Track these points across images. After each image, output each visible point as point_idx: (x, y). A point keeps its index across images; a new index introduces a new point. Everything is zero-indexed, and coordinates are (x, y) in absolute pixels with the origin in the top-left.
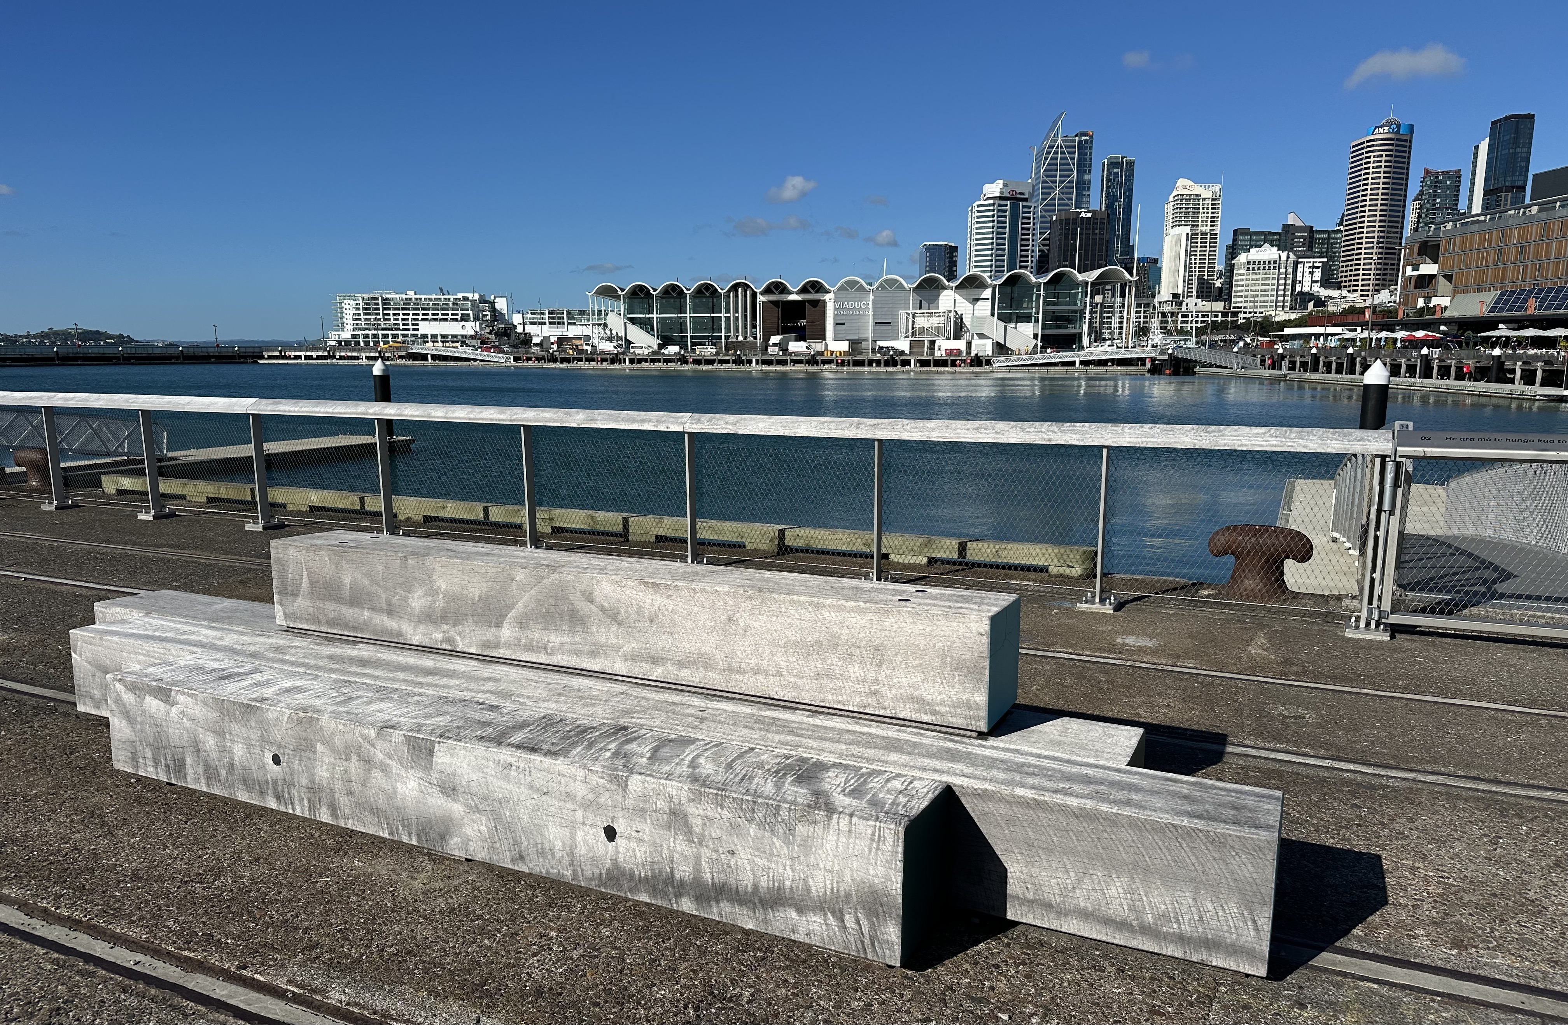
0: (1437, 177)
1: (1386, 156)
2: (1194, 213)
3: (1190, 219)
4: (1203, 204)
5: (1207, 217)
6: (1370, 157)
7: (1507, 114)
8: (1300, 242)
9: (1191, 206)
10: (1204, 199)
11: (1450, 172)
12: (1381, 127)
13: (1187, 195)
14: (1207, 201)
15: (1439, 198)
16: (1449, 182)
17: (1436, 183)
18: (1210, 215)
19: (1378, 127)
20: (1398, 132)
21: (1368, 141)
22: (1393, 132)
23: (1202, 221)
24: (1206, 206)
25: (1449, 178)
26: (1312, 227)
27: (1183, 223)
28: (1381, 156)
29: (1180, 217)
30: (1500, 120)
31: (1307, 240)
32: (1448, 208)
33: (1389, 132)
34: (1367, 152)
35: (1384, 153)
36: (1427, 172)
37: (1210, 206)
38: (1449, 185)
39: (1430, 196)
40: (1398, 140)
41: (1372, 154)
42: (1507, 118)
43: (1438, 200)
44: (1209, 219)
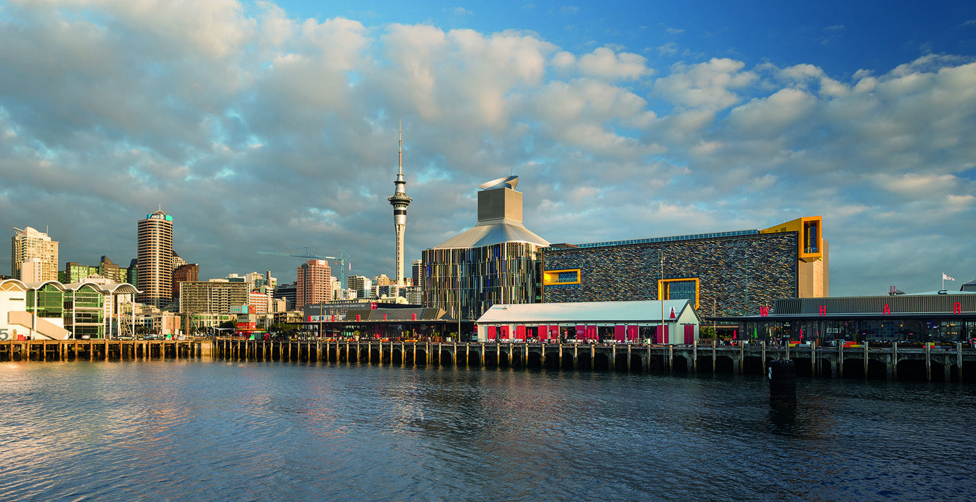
1: (160, 231)
2: (40, 250)
3: (37, 253)
4: (45, 245)
8: (111, 274)
9: (37, 245)
10: (45, 242)
13: (33, 238)
14: (47, 244)
20: (165, 219)
21: (149, 221)
22: (162, 219)
23: (45, 256)
24: (47, 246)
27: (33, 255)
28: (157, 231)
33: (160, 218)
34: (149, 228)
35: (159, 229)
40: (165, 223)
41: (152, 229)
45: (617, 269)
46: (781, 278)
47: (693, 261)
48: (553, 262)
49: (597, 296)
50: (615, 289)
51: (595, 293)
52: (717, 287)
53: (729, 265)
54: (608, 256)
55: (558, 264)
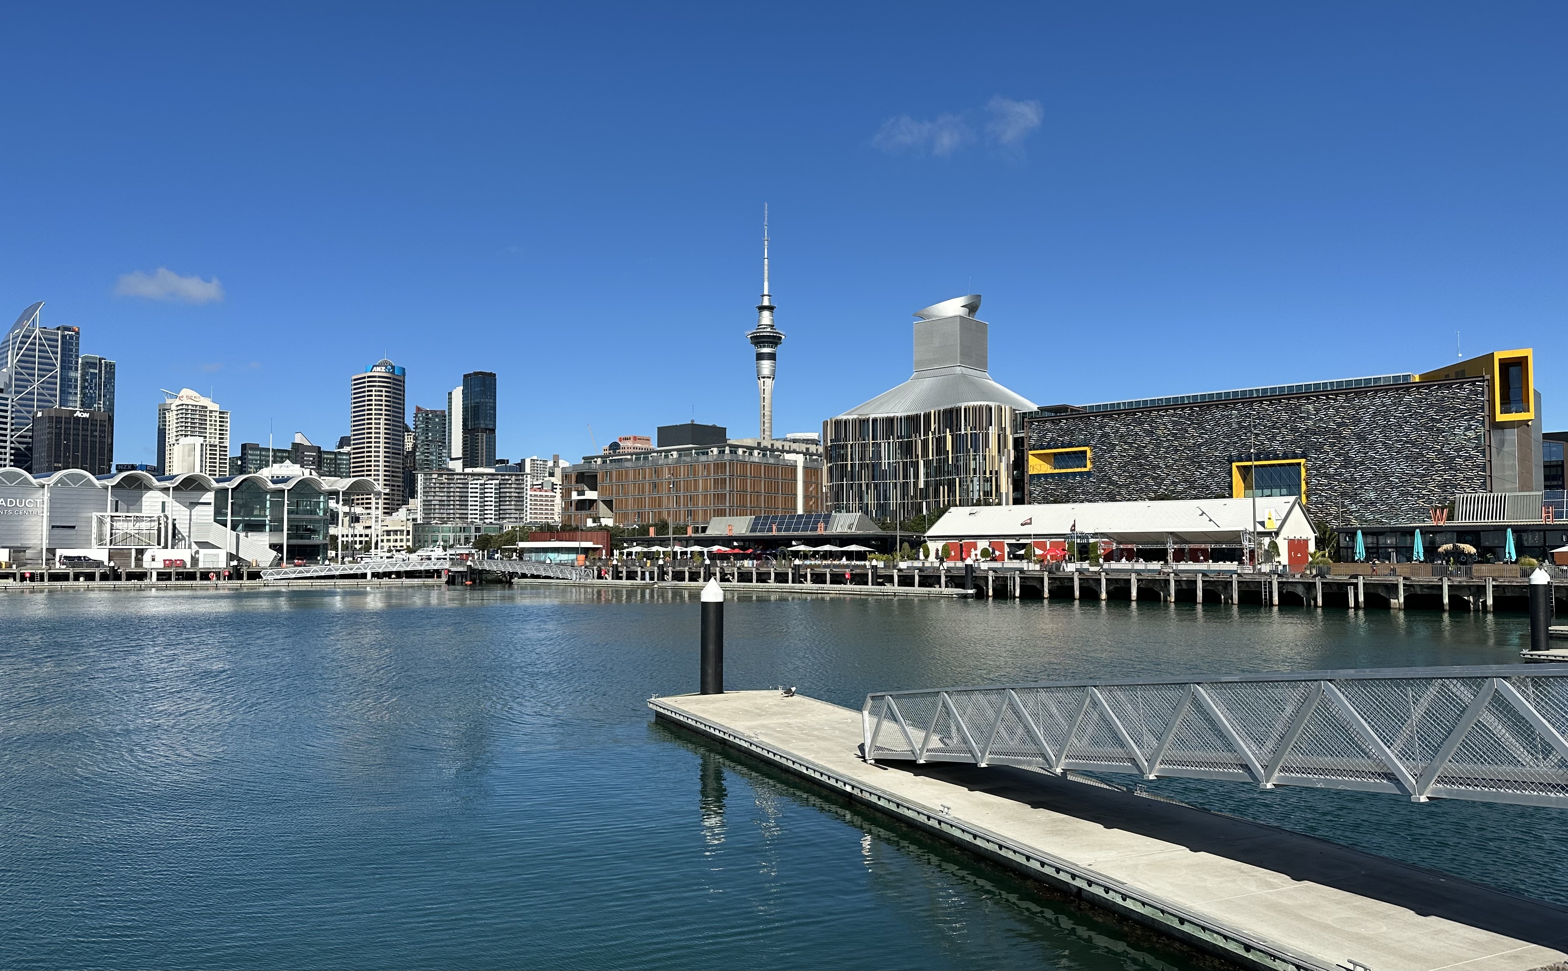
0: (427, 415)
1: (386, 392)
2: (201, 424)
3: (197, 429)
4: (211, 416)
5: (216, 430)
6: (371, 391)
7: (476, 371)
8: (310, 461)
9: (197, 416)
10: (211, 412)
11: (437, 411)
12: (378, 366)
13: (192, 406)
14: (214, 414)
15: (431, 432)
16: (437, 420)
17: (427, 420)
18: (218, 428)
19: (376, 366)
20: (393, 373)
21: (369, 377)
22: (389, 372)
23: (211, 433)
24: (213, 418)
25: (437, 416)
26: (319, 448)
27: (189, 433)
28: (382, 391)
29: (186, 427)
30: (470, 375)
31: (317, 459)
32: (439, 442)
33: (386, 372)
34: (368, 386)
35: (384, 389)
36: (418, 409)
37: (218, 419)
38: (437, 422)
39: (423, 430)
40: (394, 379)
41: (374, 389)
42: (476, 374)
43: (430, 434)
44: (218, 432)
45: (1158, 446)
46: (1460, 456)
47: (1294, 430)
48: (1044, 436)
49: (1123, 492)
50: (1154, 479)
51: (1120, 487)
52: (1341, 475)
53: (1361, 437)
54: (1142, 423)
55: (1052, 439)
